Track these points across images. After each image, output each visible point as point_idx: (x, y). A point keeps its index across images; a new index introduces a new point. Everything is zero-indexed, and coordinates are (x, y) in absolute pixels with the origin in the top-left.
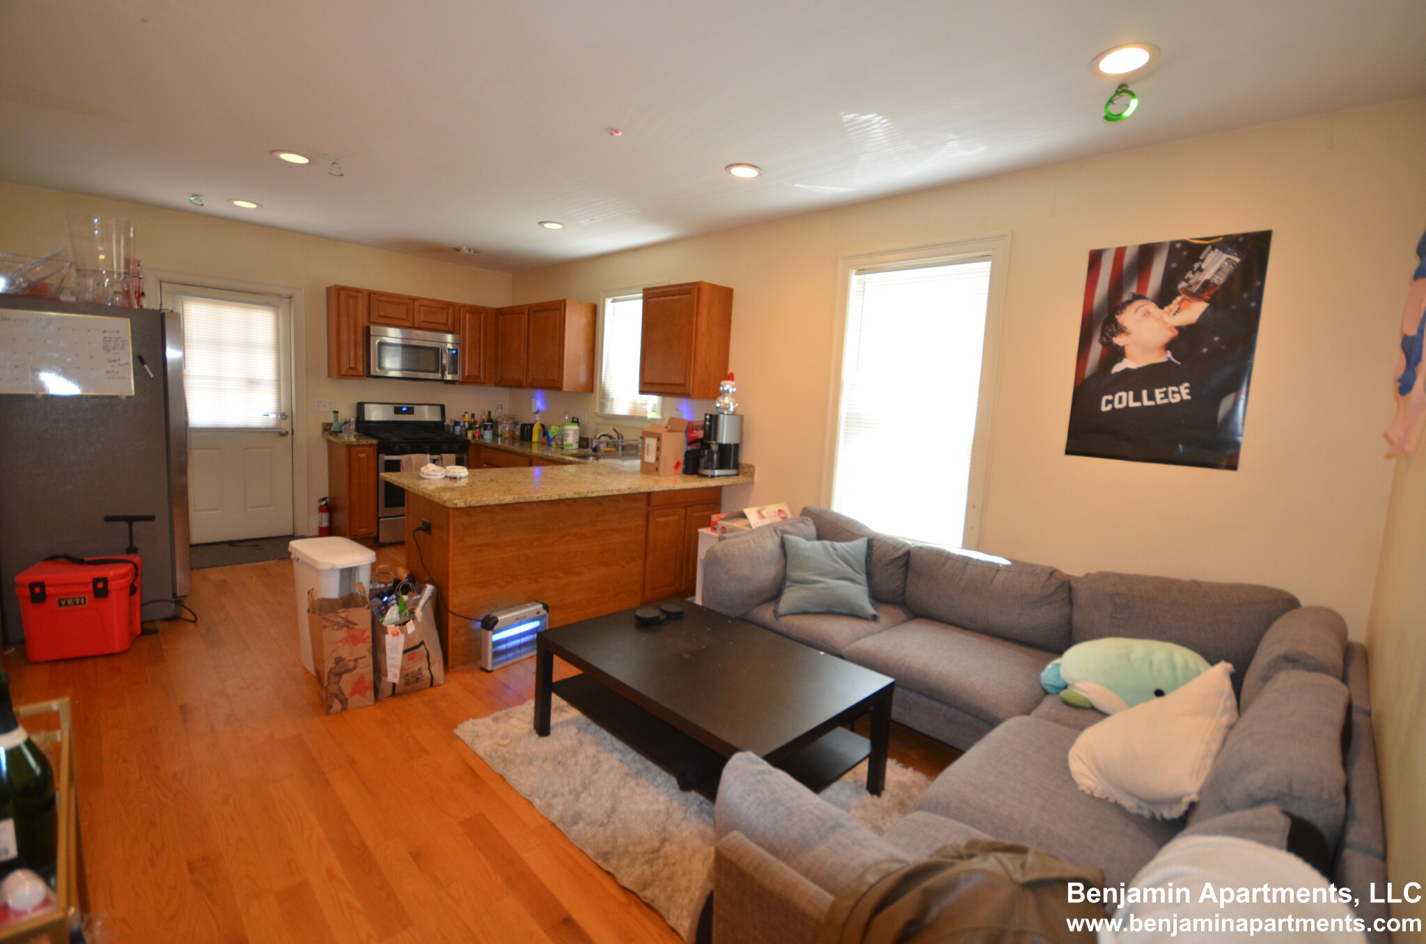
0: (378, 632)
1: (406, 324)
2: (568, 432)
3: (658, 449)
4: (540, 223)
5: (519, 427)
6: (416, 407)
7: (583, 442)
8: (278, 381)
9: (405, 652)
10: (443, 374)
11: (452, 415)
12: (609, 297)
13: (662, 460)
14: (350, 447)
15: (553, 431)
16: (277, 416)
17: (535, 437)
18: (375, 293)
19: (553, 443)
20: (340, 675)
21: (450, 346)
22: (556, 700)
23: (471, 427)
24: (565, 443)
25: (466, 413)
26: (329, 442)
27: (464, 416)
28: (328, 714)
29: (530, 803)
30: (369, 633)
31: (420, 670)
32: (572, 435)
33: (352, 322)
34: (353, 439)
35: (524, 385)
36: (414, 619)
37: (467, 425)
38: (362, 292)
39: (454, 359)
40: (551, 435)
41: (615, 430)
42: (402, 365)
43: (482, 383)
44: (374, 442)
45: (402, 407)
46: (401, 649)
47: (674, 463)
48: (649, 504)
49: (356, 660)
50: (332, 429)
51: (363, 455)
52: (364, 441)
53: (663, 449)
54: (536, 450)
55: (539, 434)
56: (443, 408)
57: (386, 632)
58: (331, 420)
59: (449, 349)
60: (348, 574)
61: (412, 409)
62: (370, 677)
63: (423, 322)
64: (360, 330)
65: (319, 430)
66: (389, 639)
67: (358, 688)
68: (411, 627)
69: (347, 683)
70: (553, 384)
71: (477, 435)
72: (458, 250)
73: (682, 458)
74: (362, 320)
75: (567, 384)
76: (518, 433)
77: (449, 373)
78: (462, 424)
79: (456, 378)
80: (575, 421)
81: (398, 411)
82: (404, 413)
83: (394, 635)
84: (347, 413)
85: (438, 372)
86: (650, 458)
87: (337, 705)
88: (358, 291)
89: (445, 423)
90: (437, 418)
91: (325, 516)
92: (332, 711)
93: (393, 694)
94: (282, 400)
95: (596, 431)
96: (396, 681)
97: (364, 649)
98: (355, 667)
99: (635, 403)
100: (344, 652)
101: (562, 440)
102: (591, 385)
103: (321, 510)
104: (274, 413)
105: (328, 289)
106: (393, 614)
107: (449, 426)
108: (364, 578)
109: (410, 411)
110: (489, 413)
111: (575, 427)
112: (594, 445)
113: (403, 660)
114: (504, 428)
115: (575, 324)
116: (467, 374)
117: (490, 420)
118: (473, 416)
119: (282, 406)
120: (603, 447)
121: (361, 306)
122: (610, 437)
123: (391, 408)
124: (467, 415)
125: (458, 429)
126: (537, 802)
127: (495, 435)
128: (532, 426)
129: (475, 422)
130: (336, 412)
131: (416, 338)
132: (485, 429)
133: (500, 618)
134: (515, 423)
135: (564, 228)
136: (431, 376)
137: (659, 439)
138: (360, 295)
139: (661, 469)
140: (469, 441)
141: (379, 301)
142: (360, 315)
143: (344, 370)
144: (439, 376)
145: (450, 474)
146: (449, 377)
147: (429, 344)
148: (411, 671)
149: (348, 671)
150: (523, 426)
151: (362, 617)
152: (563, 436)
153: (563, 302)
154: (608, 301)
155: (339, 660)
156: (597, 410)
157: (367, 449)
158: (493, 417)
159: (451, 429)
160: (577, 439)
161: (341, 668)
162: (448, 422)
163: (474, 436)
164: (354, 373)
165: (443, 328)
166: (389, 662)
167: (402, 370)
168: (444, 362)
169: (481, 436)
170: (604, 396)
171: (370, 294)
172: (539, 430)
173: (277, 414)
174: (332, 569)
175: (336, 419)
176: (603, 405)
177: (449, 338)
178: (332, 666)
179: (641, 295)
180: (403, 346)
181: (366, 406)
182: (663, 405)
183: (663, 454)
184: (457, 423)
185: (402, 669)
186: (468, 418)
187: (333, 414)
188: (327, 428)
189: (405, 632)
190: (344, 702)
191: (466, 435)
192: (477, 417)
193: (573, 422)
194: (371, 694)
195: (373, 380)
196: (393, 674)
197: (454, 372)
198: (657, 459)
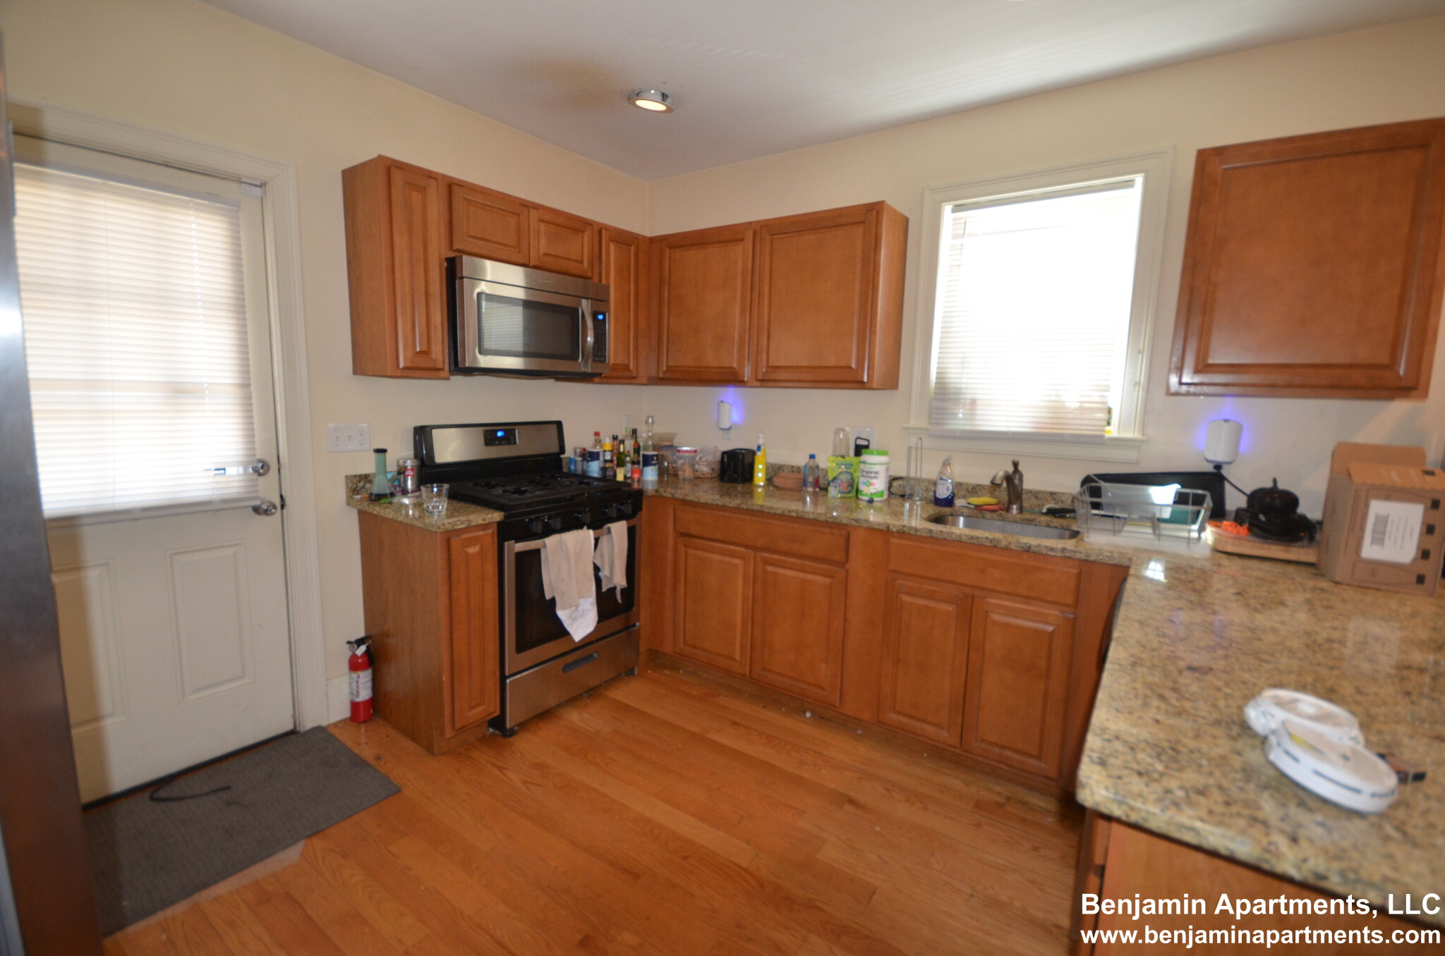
1: (517, 257)
5: (715, 458)
8: (245, 385)
10: (585, 363)
11: (571, 441)
12: (946, 200)
14: (449, 533)
16: (245, 469)
18: (462, 185)
23: (615, 461)
25: (598, 432)
26: (363, 516)
33: (418, 245)
38: (436, 179)
42: (526, 344)
44: (497, 516)
45: (496, 431)
50: (372, 489)
51: (473, 550)
52: (474, 518)
56: (560, 426)
58: (367, 465)
61: (512, 434)
63: (545, 254)
64: (436, 266)
65: (341, 492)
70: (841, 376)
74: (438, 251)
75: (877, 374)
76: (709, 468)
77: (594, 360)
78: (600, 456)
81: (489, 439)
82: (500, 442)
84: (402, 452)
88: (430, 175)
89: (564, 456)
91: (365, 677)
94: (256, 432)
101: (857, 484)
103: (354, 665)
104: (238, 464)
105: (346, 173)
107: (578, 463)
109: (509, 438)
110: (633, 431)
116: (612, 363)
119: (257, 445)
121: (436, 210)
123: (479, 434)
125: (596, 467)
130: (382, 451)
132: (646, 465)
136: (564, 366)
138: (433, 182)
141: (469, 202)
142: (433, 232)
144: (577, 366)
147: (559, 301)
152: (859, 476)
154: (947, 208)
156: (919, 423)
159: (586, 469)
162: (569, 453)
164: (427, 363)
167: (525, 354)
168: (588, 337)
171: (451, 187)
173: (245, 465)
175: (382, 466)
181: (435, 432)
184: (590, 456)
186: (606, 442)
187: (373, 455)
188: (357, 485)
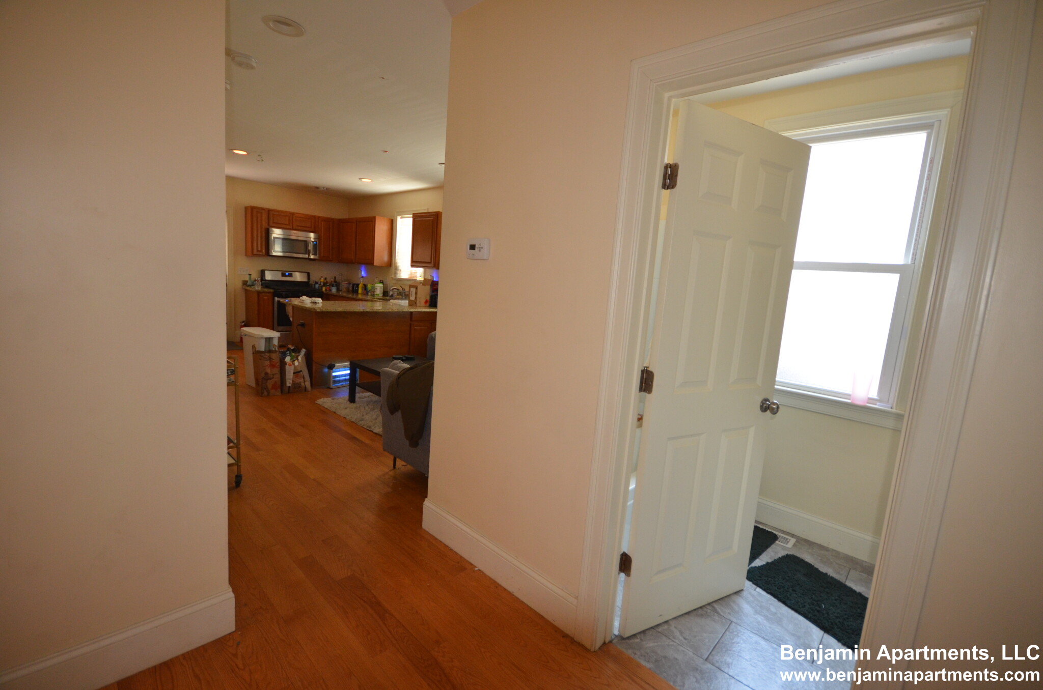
0: (283, 364)
1: (288, 227)
2: (377, 287)
3: (416, 293)
4: (360, 179)
5: (351, 285)
6: (293, 273)
7: (385, 293)
9: (294, 373)
10: (309, 255)
11: (315, 277)
12: (399, 215)
13: (418, 299)
14: (258, 293)
15: (369, 287)
17: (360, 291)
18: (271, 210)
19: (369, 294)
20: (267, 380)
21: (313, 240)
22: (358, 389)
23: (324, 285)
24: (375, 293)
25: (322, 277)
26: (244, 290)
27: (320, 279)
28: (262, 396)
29: (345, 418)
30: (278, 364)
31: (300, 382)
32: (379, 288)
33: (259, 226)
34: (260, 288)
35: (354, 261)
36: (298, 360)
37: (322, 284)
39: (315, 246)
40: (369, 289)
41: (401, 286)
42: (283, 249)
43: (331, 261)
44: (272, 290)
45: (286, 273)
46: (292, 372)
47: (424, 301)
48: (411, 319)
49: (273, 375)
50: (248, 284)
51: (266, 298)
52: (266, 290)
53: (418, 293)
54: (360, 296)
55: (362, 289)
56: (308, 274)
57: (286, 364)
58: (247, 278)
59: (312, 242)
60: (269, 340)
61: (292, 274)
62: (279, 383)
63: (298, 226)
64: (263, 230)
65: (240, 284)
66: (287, 367)
67: (274, 387)
68: (296, 363)
69: (270, 384)
70: (368, 262)
71: (328, 289)
72: (317, 188)
73: (428, 298)
74: (265, 225)
75: (376, 263)
76: (351, 289)
77: (312, 255)
78: (319, 283)
79: (317, 257)
80: (381, 282)
81: (284, 275)
82: (287, 276)
83: (289, 365)
84: (255, 276)
85: (306, 254)
86: (412, 298)
87: (265, 393)
88: (263, 209)
89: (310, 283)
90: (305, 280)
92: (263, 395)
93: (289, 392)
95: (392, 286)
96: (290, 385)
97: (276, 371)
98: (273, 378)
99: (411, 272)
100: (269, 370)
101: (374, 292)
102: (390, 264)
105: (246, 208)
106: (288, 359)
107: (312, 284)
108: (276, 342)
109: (290, 275)
110: (335, 277)
111: (381, 285)
112: (391, 294)
113: (293, 376)
114: (344, 285)
115: (381, 229)
116: (322, 255)
117: (335, 281)
118: (326, 279)
120: (395, 295)
121: (264, 216)
122: (398, 290)
123: (280, 273)
124: (322, 279)
125: (317, 286)
126: (347, 417)
127: (338, 290)
128: (358, 285)
129: (327, 282)
130: (250, 275)
131: (294, 235)
132: (333, 286)
133: (336, 365)
134: (349, 284)
135: (372, 181)
136: (301, 256)
137: (416, 288)
138: (264, 211)
139: (418, 302)
140: (323, 292)
141: (274, 215)
142: (264, 223)
143: (255, 252)
144: (307, 256)
145: (313, 301)
146: (312, 257)
147: (300, 238)
148: (297, 382)
149: (270, 379)
150: (354, 285)
151: (276, 357)
152: (374, 290)
153: (374, 218)
154: (399, 217)
155: (266, 374)
156: (393, 276)
157: (268, 294)
158: (337, 279)
159: (313, 286)
160: (382, 291)
161: (267, 377)
162: (311, 282)
163: (326, 290)
164: (261, 254)
165: (308, 229)
166: (287, 377)
167: (283, 252)
168: (309, 248)
169: (330, 290)
170: (396, 269)
171: (269, 211)
172: (362, 287)
174: (262, 338)
175: (250, 278)
176: (396, 273)
177: (312, 235)
178: (263, 376)
179: (412, 216)
180: (283, 239)
181: (266, 272)
182: (425, 273)
183: (418, 296)
184: (317, 283)
185: (293, 381)
186: (322, 280)
187: (249, 276)
188: (245, 283)
189: (294, 364)
190: (268, 393)
191: (322, 289)
192: (328, 280)
193: (380, 282)
194: (279, 390)
195: (271, 257)
196: (289, 383)
197: (315, 254)
198: (416, 298)
